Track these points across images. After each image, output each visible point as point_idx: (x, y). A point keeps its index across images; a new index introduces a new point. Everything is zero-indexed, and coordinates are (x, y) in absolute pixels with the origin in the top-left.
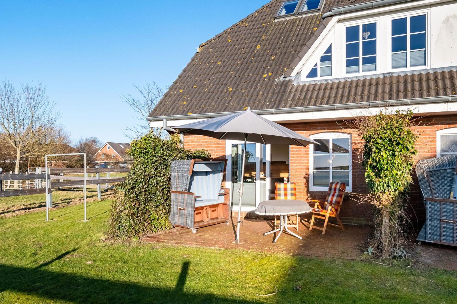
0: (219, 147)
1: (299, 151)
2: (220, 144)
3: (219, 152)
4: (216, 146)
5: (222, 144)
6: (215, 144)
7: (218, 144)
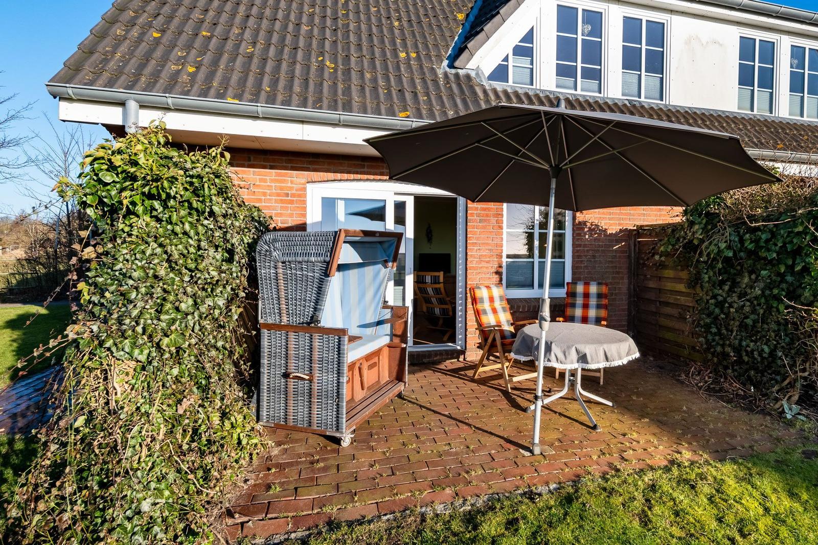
0: (291, 202)
1: (485, 220)
2: (293, 195)
3: (291, 215)
4: (281, 200)
5: (299, 196)
6: (278, 195)
7: (287, 195)
